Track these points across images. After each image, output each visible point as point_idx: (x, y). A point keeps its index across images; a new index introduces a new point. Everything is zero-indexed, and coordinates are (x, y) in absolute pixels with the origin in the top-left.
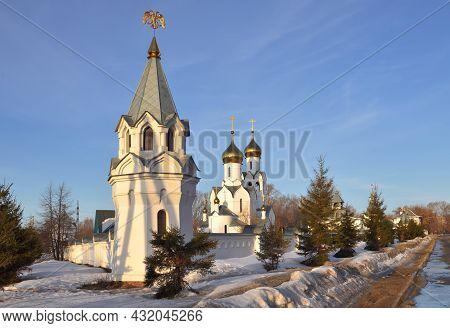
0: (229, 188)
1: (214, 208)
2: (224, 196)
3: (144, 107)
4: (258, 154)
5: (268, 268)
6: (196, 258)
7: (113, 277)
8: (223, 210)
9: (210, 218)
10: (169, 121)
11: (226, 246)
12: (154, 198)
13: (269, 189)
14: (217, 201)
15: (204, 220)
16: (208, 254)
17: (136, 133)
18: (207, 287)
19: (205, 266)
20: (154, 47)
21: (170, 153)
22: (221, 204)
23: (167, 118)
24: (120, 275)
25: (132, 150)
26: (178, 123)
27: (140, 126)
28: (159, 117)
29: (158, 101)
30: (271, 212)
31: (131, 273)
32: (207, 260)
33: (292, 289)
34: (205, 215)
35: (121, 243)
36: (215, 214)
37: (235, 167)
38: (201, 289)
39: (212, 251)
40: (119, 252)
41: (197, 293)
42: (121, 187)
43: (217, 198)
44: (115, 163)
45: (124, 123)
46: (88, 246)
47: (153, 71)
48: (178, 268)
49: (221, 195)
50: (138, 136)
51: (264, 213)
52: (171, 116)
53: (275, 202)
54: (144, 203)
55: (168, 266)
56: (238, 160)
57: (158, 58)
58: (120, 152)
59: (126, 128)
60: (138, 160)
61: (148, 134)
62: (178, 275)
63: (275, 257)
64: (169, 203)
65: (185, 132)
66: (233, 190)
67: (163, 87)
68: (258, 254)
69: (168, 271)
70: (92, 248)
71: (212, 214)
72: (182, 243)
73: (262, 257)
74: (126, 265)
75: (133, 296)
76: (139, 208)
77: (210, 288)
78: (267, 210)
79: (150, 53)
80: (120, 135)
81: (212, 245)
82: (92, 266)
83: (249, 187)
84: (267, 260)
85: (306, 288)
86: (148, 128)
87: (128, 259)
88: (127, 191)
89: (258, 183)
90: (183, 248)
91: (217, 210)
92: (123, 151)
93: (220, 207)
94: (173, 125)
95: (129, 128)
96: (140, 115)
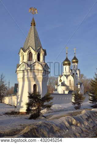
0: (65, 75)
1: (60, 83)
2: (64, 79)
3: (29, 44)
4: (77, 62)
5: (77, 108)
6: (45, 103)
7: (16, 110)
8: (63, 84)
9: (58, 87)
10: (38, 50)
11: (60, 99)
12: (32, 80)
13: (81, 76)
14: (61, 80)
15: (56, 88)
16: (50, 102)
17: (26, 54)
18: (50, 115)
19: (49, 107)
20: (33, 21)
21: (39, 62)
22: (62, 82)
23: (38, 49)
24: (19, 109)
25: (24, 61)
26: (42, 50)
27: (27, 52)
28: (34, 48)
29: (34, 42)
30: (82, 85)
31: (23, 108)
32: (49, 105)
33: (80, 117)
34: (56, 86)
35: (19, 97)
36: (60, 86)
37: (67, 67)
38: (47, 116)
39: (51, 101)
40: (19, 101)
41: (46, 117)
42: (20, 75)
43: (60, 80)
44: (18, 66)
45: (22, 51)
46: (10, 97)
47: (33, 30)
48: (38, 107)
49: (62, 78)
50: (26, 55)
51: (79, 86)
52: (39, 48)
53: (84, 81)
54: (28, 81)
55: (35, 106)
56: (69, 64)
57: (34, 25)
58: (20, 62)
59: (22, 52)
60: (26, 65)
61: (30, 55)
62: (39, 110)
63: (79, 104)
64: (37, 81)
65: (44, 54)
66: (67, 76)
67: (36, 37)
68: (73, 102)
69: (35, 108)
70: (12, 98)
71: (58, 86)
72: (40, 97)
73: (74, 103)
74: (21, 105)
75: (21, 118)
76: (26, 83)
77: (50, 116)
78: (81, 84)
79: (32, 24)
80: (20, 55)
81: (51, 98)
82: (11, 105)
83: (73, 75)
84: (76, 105)
85: (87, 117)
86: (31, 52)
87: (22, 103)
88: (22, 77)
89: (77, 74)
90: (40, 100)
91: (60, 84)
92: (21, 61)
93: (62, 83)
94: (40, 51)
95: (23, 52)
96: (27, 48)
